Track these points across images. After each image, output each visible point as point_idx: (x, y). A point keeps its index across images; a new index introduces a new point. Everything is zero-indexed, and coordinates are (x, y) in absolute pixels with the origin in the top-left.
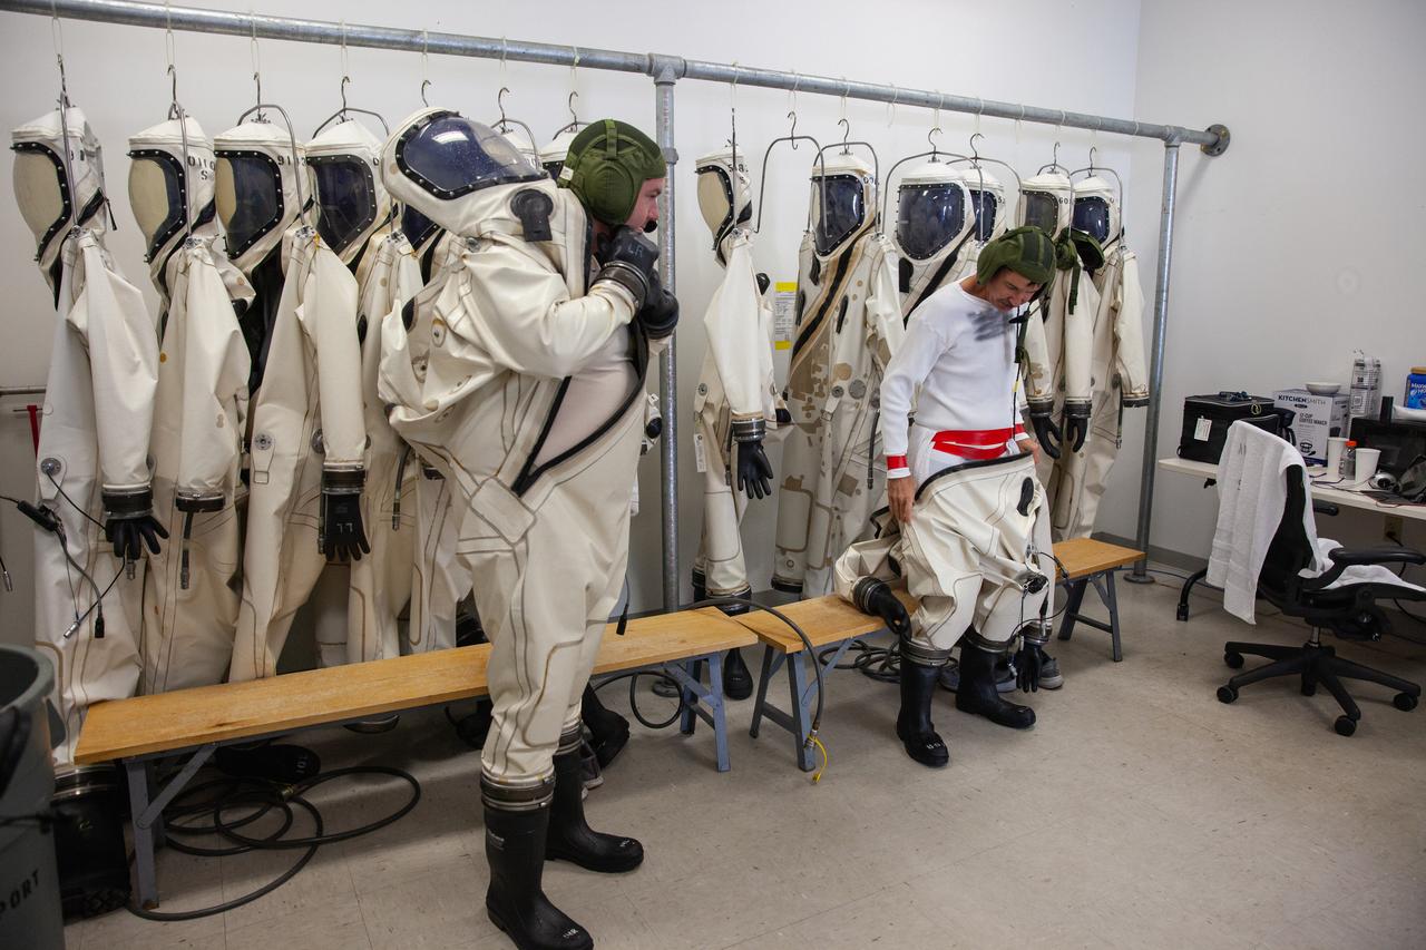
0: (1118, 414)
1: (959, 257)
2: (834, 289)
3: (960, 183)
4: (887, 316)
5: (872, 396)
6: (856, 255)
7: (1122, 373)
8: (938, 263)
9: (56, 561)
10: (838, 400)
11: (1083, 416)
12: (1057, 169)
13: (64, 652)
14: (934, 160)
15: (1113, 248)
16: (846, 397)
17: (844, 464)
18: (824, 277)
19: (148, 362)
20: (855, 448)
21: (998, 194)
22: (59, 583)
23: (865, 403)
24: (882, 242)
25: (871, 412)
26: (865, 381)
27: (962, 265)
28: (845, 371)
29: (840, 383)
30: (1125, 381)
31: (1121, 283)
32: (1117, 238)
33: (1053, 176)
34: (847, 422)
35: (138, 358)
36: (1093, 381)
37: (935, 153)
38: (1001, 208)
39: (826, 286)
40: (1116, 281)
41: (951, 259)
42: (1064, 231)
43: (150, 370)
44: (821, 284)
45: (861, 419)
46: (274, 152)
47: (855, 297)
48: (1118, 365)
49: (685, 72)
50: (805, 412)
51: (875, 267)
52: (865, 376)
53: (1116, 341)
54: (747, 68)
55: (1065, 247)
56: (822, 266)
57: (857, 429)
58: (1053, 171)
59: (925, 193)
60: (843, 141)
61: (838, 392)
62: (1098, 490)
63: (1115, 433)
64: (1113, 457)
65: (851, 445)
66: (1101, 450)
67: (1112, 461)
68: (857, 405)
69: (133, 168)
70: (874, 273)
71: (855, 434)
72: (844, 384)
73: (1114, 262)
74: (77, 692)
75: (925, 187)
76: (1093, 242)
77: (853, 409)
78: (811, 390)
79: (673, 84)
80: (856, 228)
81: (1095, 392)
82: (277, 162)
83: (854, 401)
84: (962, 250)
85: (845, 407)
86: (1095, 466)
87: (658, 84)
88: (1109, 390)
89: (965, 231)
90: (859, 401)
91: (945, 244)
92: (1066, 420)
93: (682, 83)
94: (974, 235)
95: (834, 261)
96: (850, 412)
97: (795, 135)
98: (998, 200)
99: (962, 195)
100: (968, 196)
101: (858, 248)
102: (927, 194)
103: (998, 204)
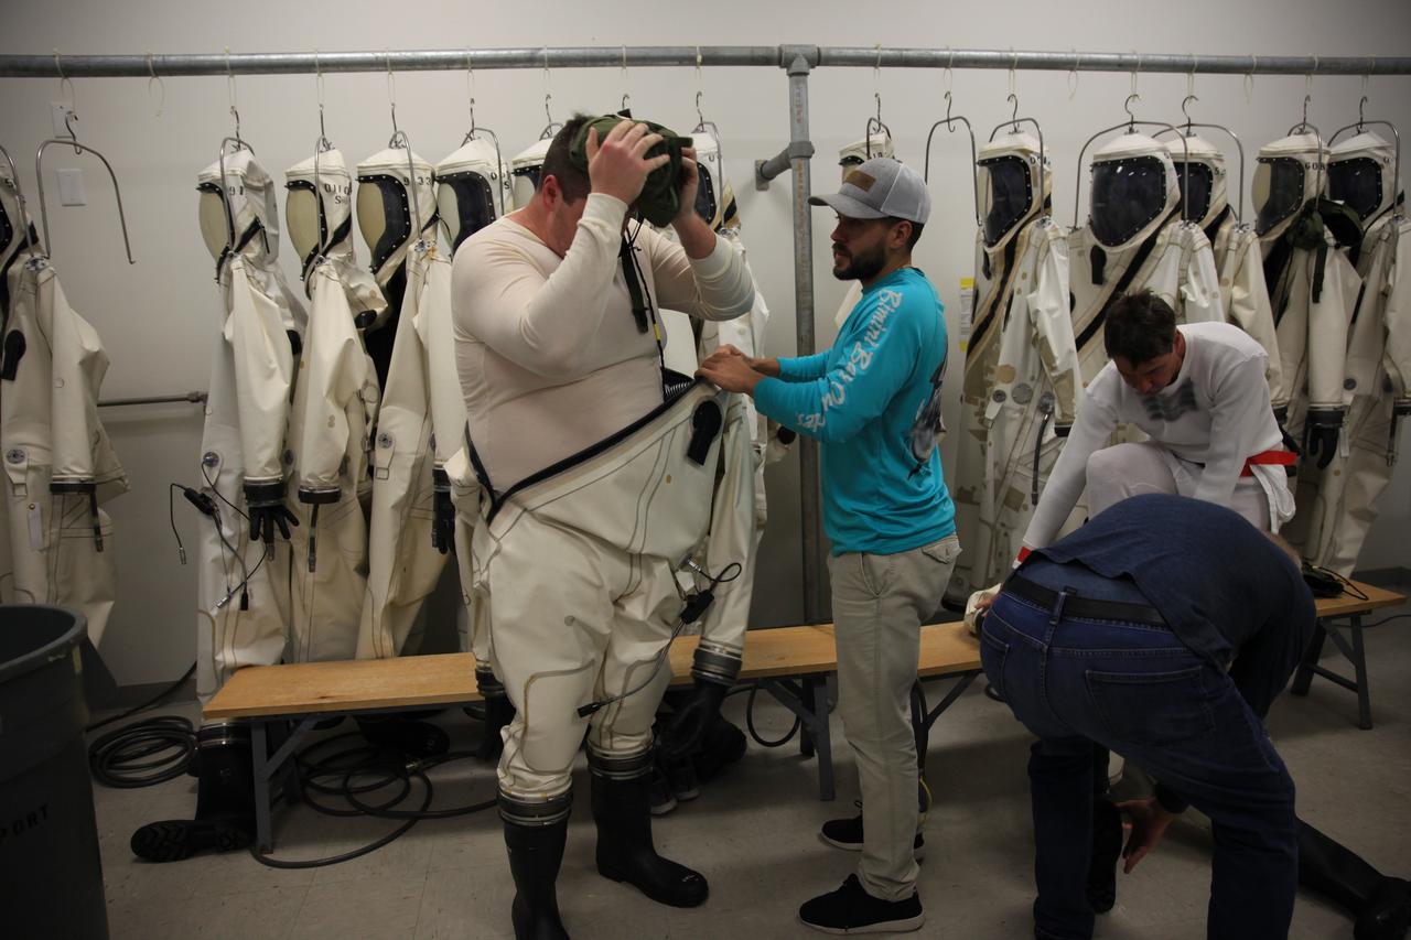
0: (1389, 426)
1: (1159, 240)
2: (1004, 283)
3: (1160, 156)
4: (1051, 312)
5: (1040, 401)
6: (1022, 245)
7: (1391, 372)
8: (1133, 249)
9: (212, 542)
10: (1000, 405)
11: (1331, 426)
12: (1307, 129)
13: (217, 621)
14: (1131, 131)
15: (1385, 219)
16: (1009, 402)
17: (1010, 476)
18: (994, 269)
19: (282, 367)
20: (1020, 459)
21: (1213, 165)
22: (214, 561)
23: (1031, 410)
24: (1048, 229)
25: (1039, 419)
26: (1031, 384)
27: (1163, 249)
28: (1009, 373)
29: (1000, 386)
30: (1396, 383)
31: (1394, 261)
32: (1391, 207)
34: (1011, 430)
35: (274, 365)
36: (1349, 384)
37: (1132, 123)
38: (1220, 180)
39: (997, 278)
40: (1388, 259)
41: (1150, 244)
42: (1311, 202)
43: (284, 375)
44: (993, 278)
45: (1027, 426)
46: (400, 174)
47: (1019, 291)
48: (1386, 363)
49: (819, 60)
50: (977, 418)
51: (1041, 257)
52: (1033, 378)
53: (1386, 332)
54: (891, 49)
55: (1308, 221)
56: (991, 257)
57: (1022, 437)
58: (1302, 132)
59: (1120, 169)
60: (1011, 120)
61: (1000, 396)
62: (1362, 515)
63: (1387, 447)
64: (1387, 476)
65: (1016, 455)
66: (1368, 467)
67: (1385, 481)
68: (1021, 411)
69: (289, 197)
70: (1039, 263)
71: (1020, 443)
72: (1007, 388)
73: (1385, 236)
74: (229, 656)
75: (1116, 163)
76: (1352, 215)
77: (1017, 415)
78: (983, 394)
79: (806, 74)
80: (1024, 214)
81: (1356, 398)
82: (403, 183)
83: (1018, 406)
84: (1163, 232)
85: (1009, 413)
86: (1360, 486)
87: (791, 75)
88: (1378, 394)
89: (1167, 210)
90: (1025, 407)
92: (1310, 430)
93: (817, 74)
94: (1179, 214)
95: (1000, 252)
96: (1012, 419)
97: (951, 117)
98: (1213, 171)
99: (1163, 170)
100: (1171, 169)
101: (1023, 237)
102: (1122, 171)
103: (1214, 177)
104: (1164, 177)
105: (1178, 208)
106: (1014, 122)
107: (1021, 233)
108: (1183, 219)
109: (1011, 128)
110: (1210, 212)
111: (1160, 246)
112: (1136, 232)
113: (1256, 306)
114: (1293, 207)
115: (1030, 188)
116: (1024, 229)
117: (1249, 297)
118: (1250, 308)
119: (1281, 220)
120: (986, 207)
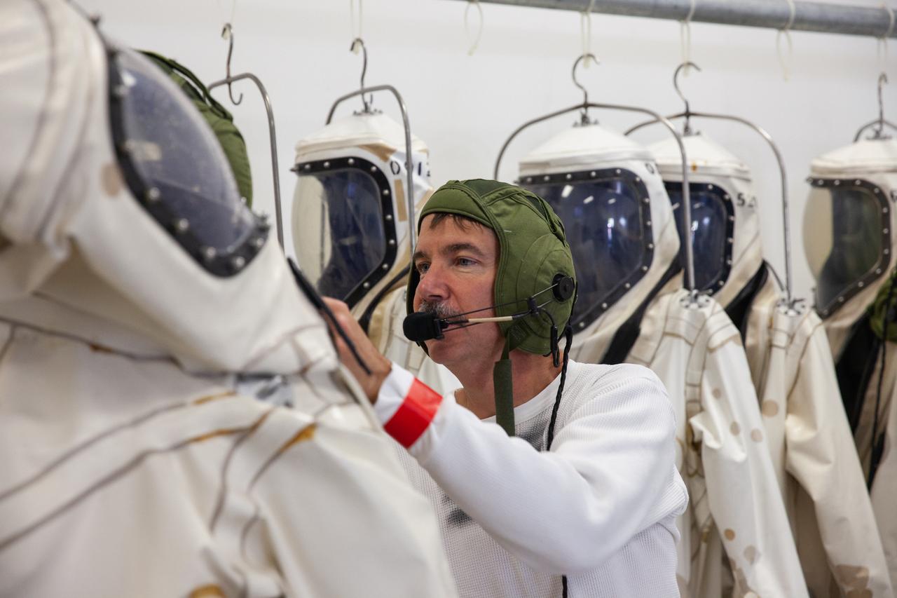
1: (645, 328)
3: (639, 169)
8: (599, 343)
12: (886, 130)
14: (585, 120)
21: (733, 188)
27: (653, 344)
33: (877, 145)
37: (586, 105)
38: (746, 217)
41: (629, 333)
58: (878, 136)
59: (567, 191)
60: (358, 87)
75: (559, 180)
80: (381, 273)
84: (652, 311)
89: (658, 271)
91: (613, 300)
94: (679, 279)
97: (233, 74)
98: (735, 201)
99: (645, 193)
100: (659, 194)
101: (380, 320)
102: (572, 194)
103: (737, 210)
104: (647, 208)
105: (677, 266)
106: (363, 92)
107: (376, 312)
108: (686, 286)
109: (357, 104)
110: (734, 274)
111: (647, 339)
112: (601, 311)
113: (832, 457)
114: (876, 269)
115: (393, 220)
116: (381, 305)
117: (816, 439)
118: (820, 458)
119: (857, 291)
120: (322, 255)
